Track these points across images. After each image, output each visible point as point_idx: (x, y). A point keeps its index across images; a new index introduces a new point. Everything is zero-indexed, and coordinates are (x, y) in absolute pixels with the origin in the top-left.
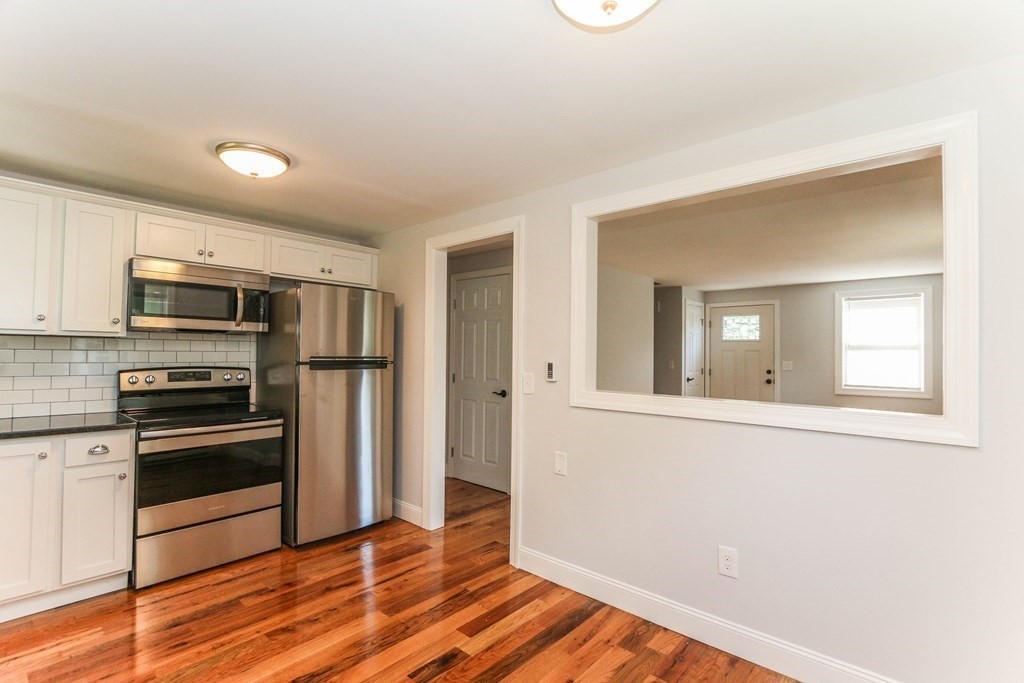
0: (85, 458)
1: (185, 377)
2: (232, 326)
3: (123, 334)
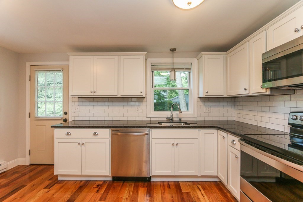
3: (268, 92)
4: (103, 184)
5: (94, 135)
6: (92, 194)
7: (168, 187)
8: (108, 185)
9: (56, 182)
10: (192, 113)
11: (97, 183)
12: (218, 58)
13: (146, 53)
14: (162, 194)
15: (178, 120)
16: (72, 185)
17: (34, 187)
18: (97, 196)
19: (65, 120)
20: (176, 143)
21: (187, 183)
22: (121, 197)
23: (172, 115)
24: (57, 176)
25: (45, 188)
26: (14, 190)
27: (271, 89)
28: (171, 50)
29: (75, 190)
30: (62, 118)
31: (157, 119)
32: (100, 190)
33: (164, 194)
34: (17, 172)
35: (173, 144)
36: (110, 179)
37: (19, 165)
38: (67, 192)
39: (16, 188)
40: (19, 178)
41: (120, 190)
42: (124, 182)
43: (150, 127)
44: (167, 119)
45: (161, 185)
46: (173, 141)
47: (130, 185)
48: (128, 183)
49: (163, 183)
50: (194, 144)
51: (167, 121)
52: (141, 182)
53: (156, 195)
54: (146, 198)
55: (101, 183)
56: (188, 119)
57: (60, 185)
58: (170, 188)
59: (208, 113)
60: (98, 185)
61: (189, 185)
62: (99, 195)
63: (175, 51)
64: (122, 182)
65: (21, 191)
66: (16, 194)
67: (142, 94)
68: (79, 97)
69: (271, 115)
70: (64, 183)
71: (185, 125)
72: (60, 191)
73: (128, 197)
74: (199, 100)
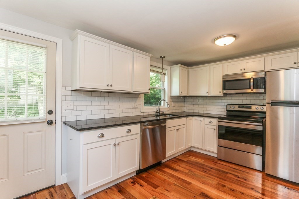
0: (208, 123)
1: (243, 107)
2: (249, 91)
3: (223, 95)
12: (185, 69)
27: (224, 94)
28: (161, 57)
69: (213, 107)
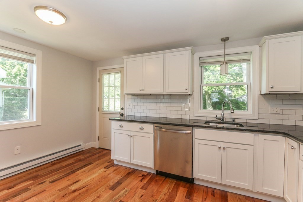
4: (147, 175)
5: (140, 129)
6: (136, 182)
7: (211, 194)
8: (152, 177)
9: (113, 165)
10: (251, 113)
11: (143, 173)
13: (192, 47)
14: (203, 200)
15: (230, 120)
16: (123, 170)
17: (98, 165)
18: (140, 184)
19: (122, 115)
20: (223, 146)
21: (237, 196)
22: (160, 191)
23: (223, 115)
24: (113, 160)
25: (104, 168)
26: (86, 165)
29: (124, 175)
30: (120, 113)
31: (205, 119)
32: (143, 180)
33: (205, 200)
34: (90, 152)
35: (219, 147)
36: (154, 172)
37: (92, 147)
38: (118, 175)
39: (87, 163)
40: (90, 157)
41: (161, 185)
42: (166, 178)
43: (193, 126)
44: (216, 119)
45: (204, 190)
46: (219, 144)
47: (171, 182)
48: (170, 180)
49: (207, 189)
50: (248, 151)
51: (216, 121)
52: (183, 182)
53: (196, 199)
54: (184, 198)
55: (146, 174)
56: (245, 121)
57: (115, 168)
58: (214, 196)
59: (276, 114)
60: (143, 175)
61: (239, 198)
62: (142, 184)
63: (228, 41)
64: (165, 177)
65: (89, 166)
66: (86, 168)
67: (187, 91)
68: (132, 95)
70: (118, 167)
71: (240, 127)
72: (114, 173)
73: (167, 193)
74: (261, 97)
